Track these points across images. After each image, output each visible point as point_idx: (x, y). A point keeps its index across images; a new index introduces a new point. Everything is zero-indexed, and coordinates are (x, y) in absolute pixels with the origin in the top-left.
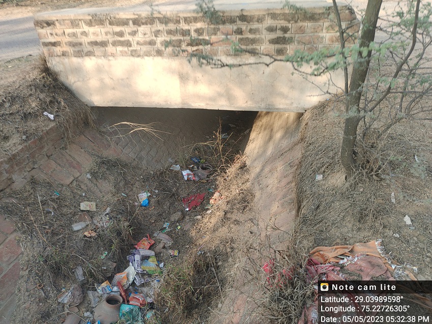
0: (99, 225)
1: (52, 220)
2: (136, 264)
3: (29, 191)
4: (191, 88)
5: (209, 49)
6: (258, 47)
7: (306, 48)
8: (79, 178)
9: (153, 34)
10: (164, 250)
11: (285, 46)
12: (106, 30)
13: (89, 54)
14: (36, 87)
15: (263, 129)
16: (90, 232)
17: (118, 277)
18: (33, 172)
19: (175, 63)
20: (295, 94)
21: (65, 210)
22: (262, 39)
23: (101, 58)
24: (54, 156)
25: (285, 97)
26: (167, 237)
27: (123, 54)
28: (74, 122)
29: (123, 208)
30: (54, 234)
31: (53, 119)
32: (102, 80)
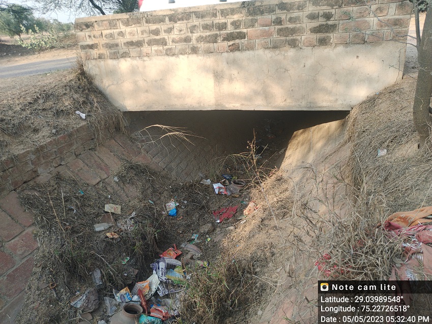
0: (123, 229)
1: (74, 218)
2: (160, 272)
3: (53, 186)
4: (227, 87)
5: (246, 42)
6: (299, 38)
7: (351, 36)
8: (106, 180)
9: (189, 30)
10: (192, 261)
11: (328, 34)
12: (143, 28)
13: (125, 55)
14: (71, 88)
15: (300, 145)
16: (113, 233)
17: (139, 285)
18: (59, 169)
19: (209, 61)
20: (340, 89)
21: (88, 210)
22: (303, 28)
23: (136, 59)
24: (82, 156)
25: (329, 93)
26: (196, 248)
27: (158, 53)
28: (105, 125)
29: (149, 213)
30: (74, 231)
31: (84, 118)
32: (135, 83)
